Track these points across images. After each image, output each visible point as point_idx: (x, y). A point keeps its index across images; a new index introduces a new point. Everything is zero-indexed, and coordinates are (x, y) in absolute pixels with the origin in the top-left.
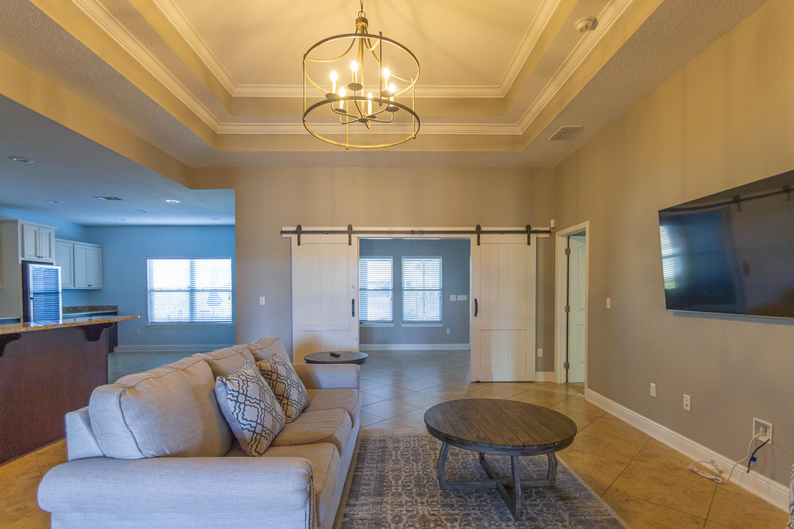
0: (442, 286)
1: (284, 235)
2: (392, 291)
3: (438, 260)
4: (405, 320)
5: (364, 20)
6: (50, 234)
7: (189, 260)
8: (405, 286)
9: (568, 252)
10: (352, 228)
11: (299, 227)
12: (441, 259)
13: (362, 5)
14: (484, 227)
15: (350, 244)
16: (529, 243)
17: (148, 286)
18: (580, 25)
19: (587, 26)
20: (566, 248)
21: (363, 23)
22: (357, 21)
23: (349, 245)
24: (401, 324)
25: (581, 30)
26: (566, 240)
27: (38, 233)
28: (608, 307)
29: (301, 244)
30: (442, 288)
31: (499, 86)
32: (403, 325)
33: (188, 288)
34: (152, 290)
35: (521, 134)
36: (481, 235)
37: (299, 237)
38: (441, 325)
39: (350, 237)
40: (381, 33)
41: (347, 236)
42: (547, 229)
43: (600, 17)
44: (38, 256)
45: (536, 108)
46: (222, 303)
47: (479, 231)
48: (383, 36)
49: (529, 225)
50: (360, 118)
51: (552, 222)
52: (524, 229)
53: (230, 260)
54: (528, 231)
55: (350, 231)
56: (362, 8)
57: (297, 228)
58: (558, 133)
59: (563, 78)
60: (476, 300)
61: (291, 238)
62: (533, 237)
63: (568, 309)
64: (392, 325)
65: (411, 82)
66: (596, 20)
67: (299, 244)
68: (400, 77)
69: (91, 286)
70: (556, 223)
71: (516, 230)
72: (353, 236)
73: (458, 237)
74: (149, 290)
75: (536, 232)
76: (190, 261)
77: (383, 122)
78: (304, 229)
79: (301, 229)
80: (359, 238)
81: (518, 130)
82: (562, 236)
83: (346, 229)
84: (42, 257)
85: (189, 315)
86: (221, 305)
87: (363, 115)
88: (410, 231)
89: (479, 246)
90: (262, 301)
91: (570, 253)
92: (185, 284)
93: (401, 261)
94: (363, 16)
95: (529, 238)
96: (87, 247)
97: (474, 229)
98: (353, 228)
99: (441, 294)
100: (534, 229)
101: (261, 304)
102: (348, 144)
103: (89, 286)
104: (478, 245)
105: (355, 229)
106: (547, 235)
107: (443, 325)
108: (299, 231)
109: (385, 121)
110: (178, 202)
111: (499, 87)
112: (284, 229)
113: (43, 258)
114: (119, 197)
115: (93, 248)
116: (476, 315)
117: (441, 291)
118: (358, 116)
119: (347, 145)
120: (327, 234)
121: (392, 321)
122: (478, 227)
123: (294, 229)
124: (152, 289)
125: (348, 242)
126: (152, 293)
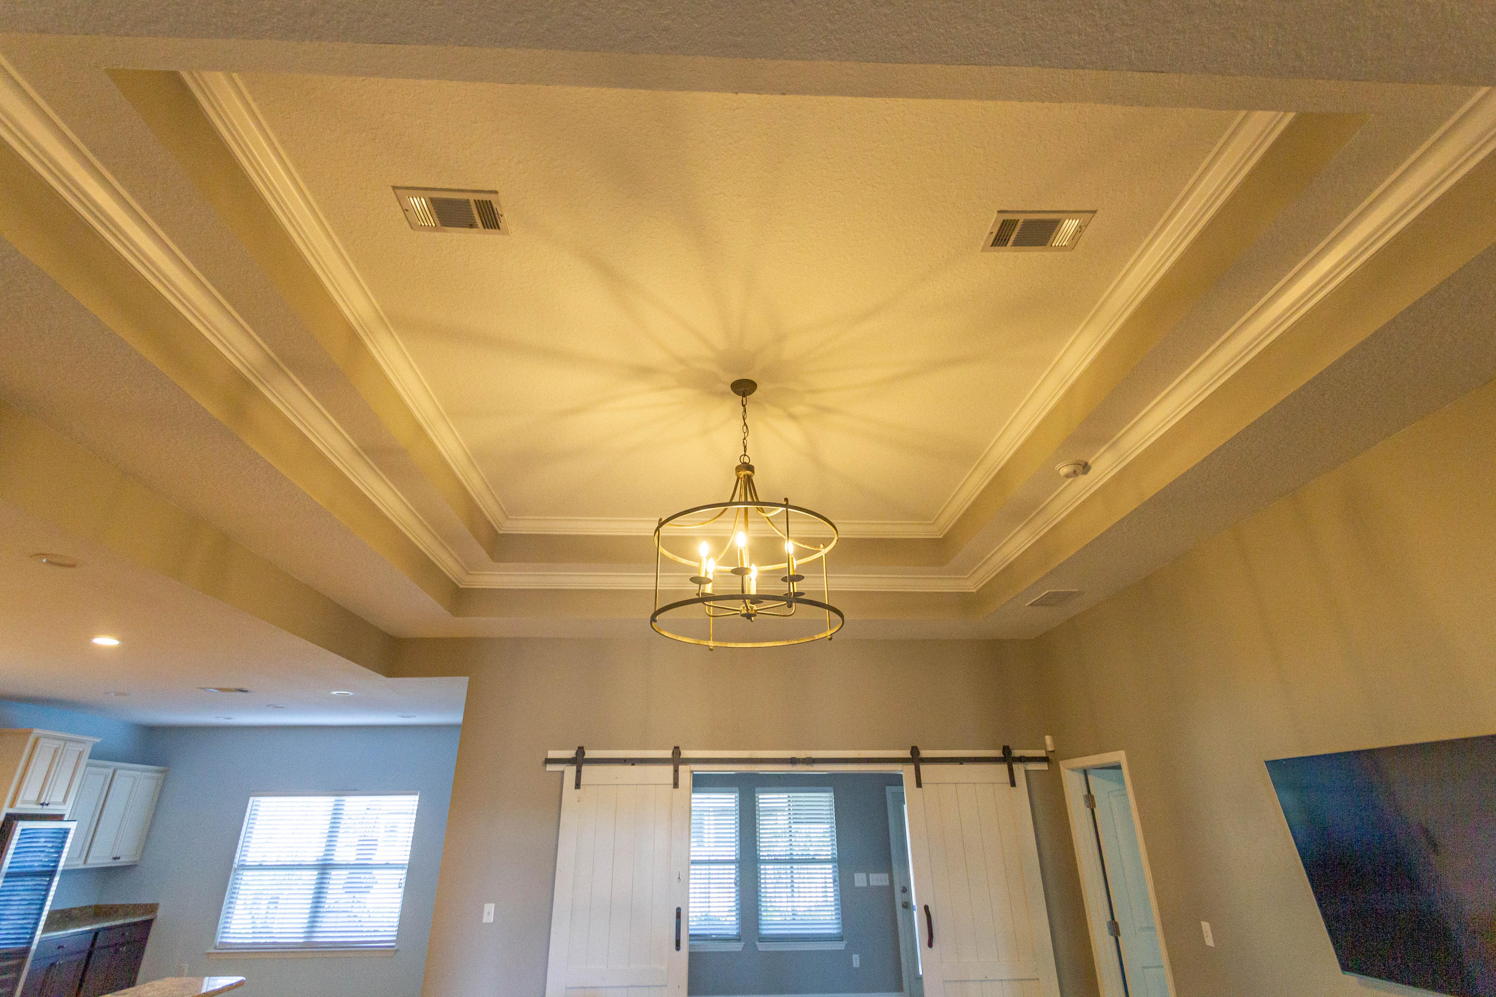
0: (836, 852)
1: (550, 768)
2: (738, 865)
3: (827, 795)
4: (764, 932)
5: (750, 468)
6: (81, 753)
7: (332, 799)
8: (764, 852)
9: (1090, 800)
10: (680, 754)
11: (581, 750)
12: (832, 794)
13: (745, 447)
14: (924, 749)
15: (676, 785)
16: (1013, 784)
17: (237, 856)
18: (1064, 471)
19: (1075, 472)
20: (1086, 793)
21: (749, 472)
22: (738, 469)
23: (674, 788)
24: (757, 943)
25: (1067, 476)
26: (1082, 777)
27: (60, 753)
28: (1210, 942)
29: (581, 787)
30: (836, 856)
31: (932, 522)
32: (762, 947)
33: (317, 860)
34: (242, 865)
35: (974, 591)
36: (920, 766)
37: (579, 772)
38: (840, 946)
39: (676, 771)
40: (786, 499)
41: (670, 768)
42: (1041, 753)
43: (1094, 462)
44: (42, 802)
45: (998, 558)
46: (375, 886)
47: (916, 759)
48: (789, 504)
49: (1008, 746)
50: (744, 612)
51: (1048, 739)
52: (998, 753)
53: (416, 798)
54: (1007, 758)
55: (677, 760)
56: (745, 452)
57: (577, 753)
58: (1041, 598)
59: (1040, 527)
60: (926, 908)
61: (563, 772)
62: (1019, 770)
63: (1114, 929)
64: (738, 947)
65: (820, 550)
66: (1086, 464)
67: (578, 786)
68: (804, 544)
69: (119, 858)
70: (1054, 741)
71: (987, 756)
72: (682, 768)
73: (878, 769)
74: (235, 866)
75: (1022, 760)
76: (336, 801)
77: (781, 616)
78: (589, 754)
79: (584, 754)
80: (692, 771)
81: (970, 585)
82: (1073, 770)
83: (668, 754)
84: (47, 805)
85: (305, 926)
86: (372, 891)
87: (749, 608)
88: (789, 759)
89: (919, 789)
90: (489, 913)
91: (1094, 806)
92: (313, 853)
93: (755, 797)
94: (746, 460)
95: (1011, 771)
96: (139, 773)
97: (906, 754)
98: (682, 752)
99: (836, 869)
100: (1017, 753)
101: (485, 920)
102: (711, 641)
103: (115, 858)
104: (917, 787)
105: (686, 754)
106: (1044, 766)
107: (844, 945)
108: (579, 760)
109: (783, 614)
110: (351, 694)
111: (933, 524)
112: (552, 754)
113: (50, 807)
114: (245, 687)
115: (150, 774)
116: (930, 945)
117: (836, 864)
118: (741, 608)
119: (711, 644)
120: (633, 764)
121: (738, 935)
122: (915, 750)
123: (570, 754)
124: (243, 863)
125: (671, 781)
126: (241, 872)
